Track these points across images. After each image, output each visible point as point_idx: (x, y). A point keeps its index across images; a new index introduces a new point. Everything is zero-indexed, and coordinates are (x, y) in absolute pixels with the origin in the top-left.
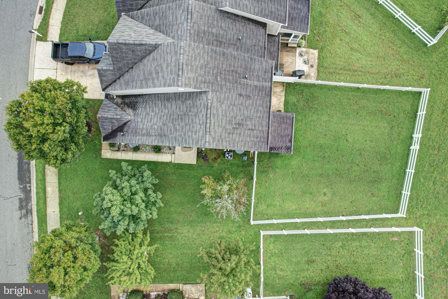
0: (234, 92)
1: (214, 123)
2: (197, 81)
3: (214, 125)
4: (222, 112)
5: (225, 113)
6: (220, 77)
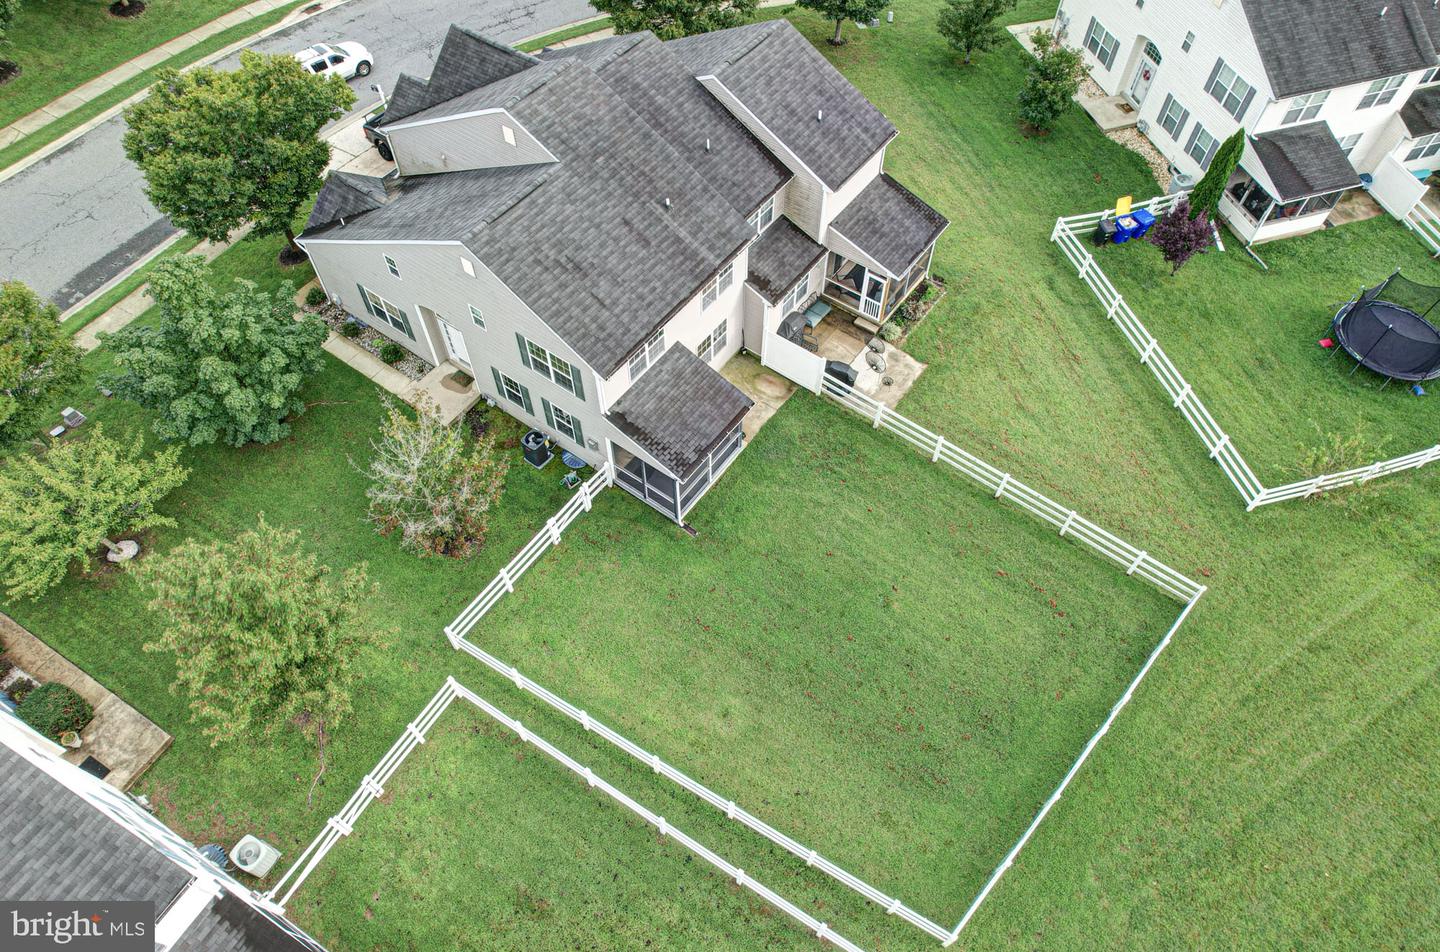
0: (614, 207)
1: (521, 217)
2: (549, 127)
3: (517, 219)
4: (557, 215)
6: (607, 160)
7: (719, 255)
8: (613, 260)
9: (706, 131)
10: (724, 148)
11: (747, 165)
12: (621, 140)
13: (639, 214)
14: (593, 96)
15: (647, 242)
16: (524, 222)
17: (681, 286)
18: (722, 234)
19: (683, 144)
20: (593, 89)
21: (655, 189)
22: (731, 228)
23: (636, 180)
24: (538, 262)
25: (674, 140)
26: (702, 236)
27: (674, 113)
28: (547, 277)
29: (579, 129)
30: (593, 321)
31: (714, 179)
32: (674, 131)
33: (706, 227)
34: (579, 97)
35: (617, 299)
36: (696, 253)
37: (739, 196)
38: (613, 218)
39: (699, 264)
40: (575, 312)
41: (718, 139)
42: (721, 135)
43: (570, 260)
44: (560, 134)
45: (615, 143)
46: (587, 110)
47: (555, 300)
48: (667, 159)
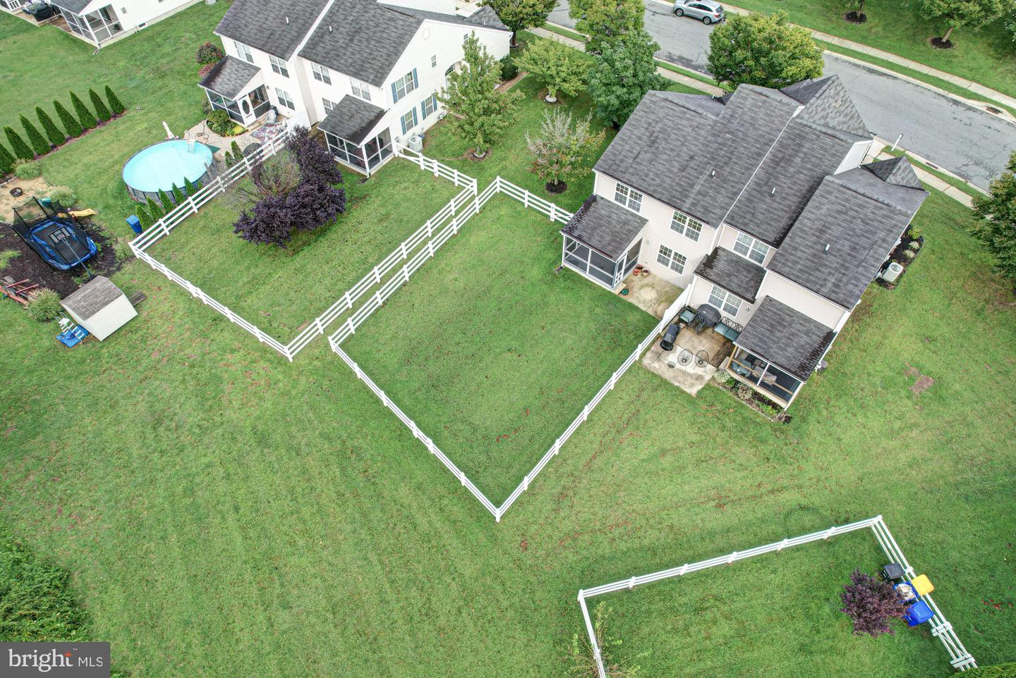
0: (700, 150)
1: (673, 110)
3: (671, 109)
4: (681, 125)
5: (679, 129)
6: (730, 139)
7: (690, 209)
8: (665, 157)
9: (787, 190)
10: (779, 203)
11: (772, 219)
12: (748, 143)
13: (701, 162)
14: (773, 122)
15: (683, 171)
16: (671, 112)
17: (661, 193)
18: (706, 209)
19: (769, 179)
20: (779, 121)
21: (723, 167)
22: (713, 213)
23: (725, 156)
24: (650, 124)
25: (770, 174)
26: (700, 197)
27: (792, 170)
28: (643, 130)
29: (745, 121)
30: (624, 156)
31: (752, 201)
32: (777, 172)
33: (707, 198)
34: (768, 115)
35: (641, 164)
36: (687, 196)
37: (745, 218)
38: (692, 151)
39: (680, 200)
40: (627, 147)
41: (785, 199)
42: (790, 200)
43: (657, 137)
44: (737, 113)
45: (745, 140)
46: (761, 122)
47: (630, 138)
48: (747, 169)
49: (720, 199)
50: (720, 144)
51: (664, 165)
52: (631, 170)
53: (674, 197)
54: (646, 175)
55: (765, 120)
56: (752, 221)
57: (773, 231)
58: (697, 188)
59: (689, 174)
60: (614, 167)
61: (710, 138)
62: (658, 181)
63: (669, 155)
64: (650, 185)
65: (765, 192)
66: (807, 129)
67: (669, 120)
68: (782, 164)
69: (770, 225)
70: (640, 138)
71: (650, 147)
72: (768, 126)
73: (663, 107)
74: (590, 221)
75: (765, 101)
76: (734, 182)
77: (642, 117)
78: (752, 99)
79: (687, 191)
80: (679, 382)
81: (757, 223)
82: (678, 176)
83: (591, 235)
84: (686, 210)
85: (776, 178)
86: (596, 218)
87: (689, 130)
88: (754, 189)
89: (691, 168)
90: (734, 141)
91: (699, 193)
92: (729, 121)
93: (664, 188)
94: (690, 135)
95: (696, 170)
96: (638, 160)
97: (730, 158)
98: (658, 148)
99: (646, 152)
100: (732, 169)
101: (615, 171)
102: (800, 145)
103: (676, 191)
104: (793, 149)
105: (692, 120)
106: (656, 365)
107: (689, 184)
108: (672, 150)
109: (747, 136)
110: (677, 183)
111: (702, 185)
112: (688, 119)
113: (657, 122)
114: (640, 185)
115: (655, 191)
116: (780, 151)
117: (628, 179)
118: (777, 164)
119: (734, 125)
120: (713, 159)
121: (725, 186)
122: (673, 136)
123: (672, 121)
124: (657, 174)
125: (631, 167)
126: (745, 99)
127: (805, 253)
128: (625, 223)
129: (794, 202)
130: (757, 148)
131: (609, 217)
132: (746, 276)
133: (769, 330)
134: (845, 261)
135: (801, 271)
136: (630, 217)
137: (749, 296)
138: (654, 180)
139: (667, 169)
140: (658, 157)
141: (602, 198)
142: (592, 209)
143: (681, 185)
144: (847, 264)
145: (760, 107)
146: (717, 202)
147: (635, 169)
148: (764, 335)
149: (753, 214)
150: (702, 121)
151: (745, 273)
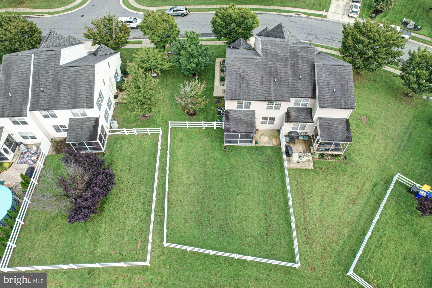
1: (242, 61)
3: (241, 61)
4: (249, 66)
5: (249, 68)
6: (272, 64)
7: (276, 99)
8: (251, 82)
9: (304, 75)
10: (304, 81)
11: (306, 88)
12: (280, 62)
13: (267, 78)
14: (283, 50)
15: (263, 84)
16: (242, 62)
17: (260, 97)
18: (281, 96)
19: (295, 73)
20: (285, 49)
21: (276, 76)
22: (285, 96)
23: (274, 72)
24: (236, 71)
25: (294, 71)
26: (276, 92)
27: (300, 66)
28: (235, 75)
29: (273, 54)
30: (235, 89)
31: (294, 85)
32: (296, 69)
33: (279, 91)
34: (280, 48)
35: (244, 89)
36: (271, 94)
37: (296, 92)
38: (260, 75)
39: (269, 97)
40: (234, 85)
41: (305, 78)
42: (307, 78)
43: (243, 75)
44: (268, 52)
45: (277, 62)
46: (279, 52)
47: (232, 80)
48: (286, 73)
49: (284, 89)
50: (269, 67)
51: (254, 85)
52: (242, 94)
53: (266, 97)
54: (249, 93)
55: (280, 51)
56: (299, 92)
57: (309, 93)
58: (272, 89)
59: (265, 85)
60: (234, 95)
61: (264, 67)
62: (255, 93)
63: (253, 81)
64: (253, 96)
65: (297, 79)
66: (296, 48)
67: (243, 66)
68: (296, 65)
69: (306, 91)
70: (236, 78)
71: (243, 80)
72: (283, 53)
73: (237, 62)
74: (232, 122)
75: (275, 43)
76: (284, 80)
77: (231, 69)
78: (269, 44)
79: (270, 92)
80: (304, 166)
81: (302, 93)
82: (262, 87)
83: (238, 127)
84: (274, 100)
85: (297, 72)
86: (234, 119)
87: (254, 66)
88: (293, 80)
89: (265, 82)
90: (274, 64)
91: (275, 91)
92: (267, 57)
93: (260, 95)
94: (256, 69)
95: (267, 82)
96: (242, 88)
97: (277, 71)
98: (246, 79)
99: (243, 83)
100: (281, 75)
101: (235, 97)
102: (297, 55)
103: (265, 94)
104: (296, 58)
105: (252, 62)
106: (292, 165)
107: (268, 89)
108: (253, 78)
109: (277, 60)
110: (264, 91)
111: (274, 87)
112: (250, 63)
113: (239, 69)
114: (249, 98)
115: (257, 98)
116: (292, 61)
117: (243, 98)
118: (294, 66)
119: (270, 58)
120: (271, 74)
121: (282, 83)
122: (249, 72)
123: (245, 66)
124: (253, 90)
125: (241, 92)
126: (267, 45)
127: (328, 96)
128: (247, 116)
129: (309, 78)
130: (284, 63)
131: (239, 116)
132: (304, 114)
133: (328, 130)
134: (342, 92)
135: (331, 103)
136: (247, 113)
137: (310, 121)
138: (254, 93)
139: (256, 86)
140: (249, 83)
141: (230, 110)
142: (230, 117)
143: (266, 91)
144: (344, 93)
145: (275, 46)
146: (283, 91)
147: (243, 92)
148: (328, 133)
149: (298, 89)
150: (257, 61)
151: (303, 113)
